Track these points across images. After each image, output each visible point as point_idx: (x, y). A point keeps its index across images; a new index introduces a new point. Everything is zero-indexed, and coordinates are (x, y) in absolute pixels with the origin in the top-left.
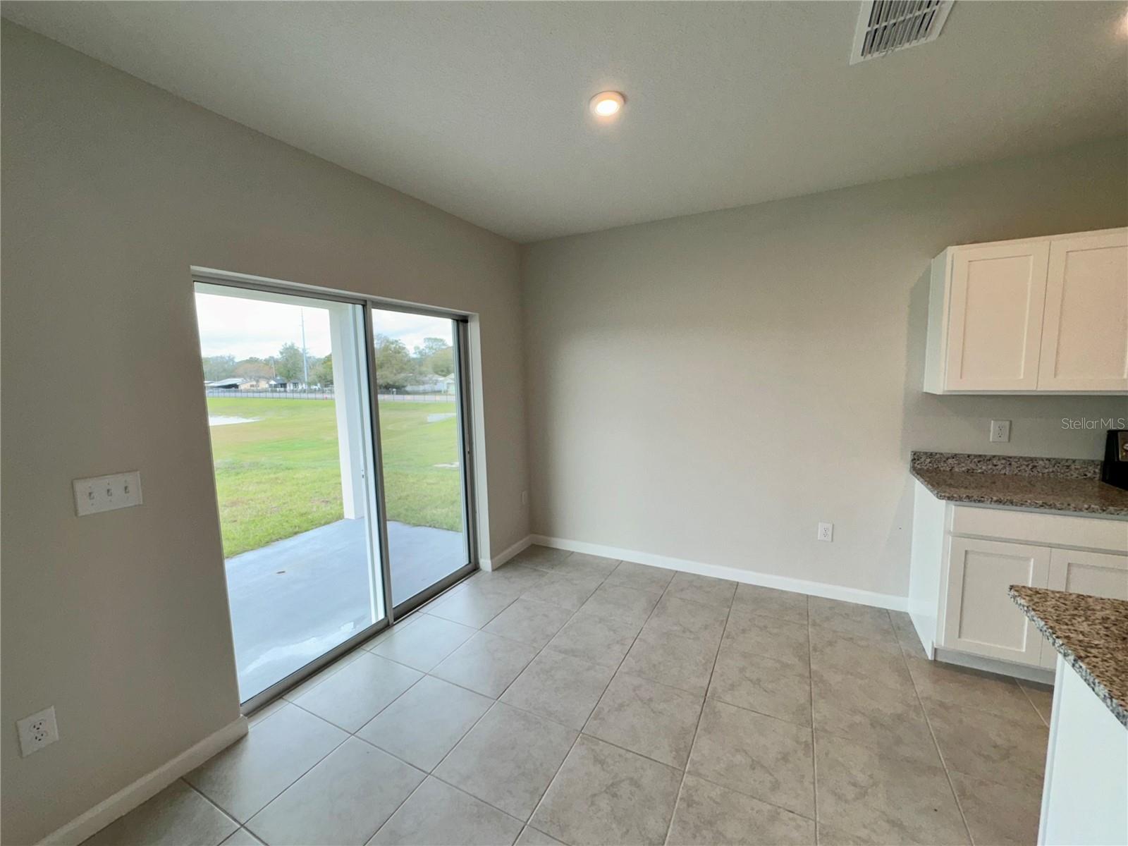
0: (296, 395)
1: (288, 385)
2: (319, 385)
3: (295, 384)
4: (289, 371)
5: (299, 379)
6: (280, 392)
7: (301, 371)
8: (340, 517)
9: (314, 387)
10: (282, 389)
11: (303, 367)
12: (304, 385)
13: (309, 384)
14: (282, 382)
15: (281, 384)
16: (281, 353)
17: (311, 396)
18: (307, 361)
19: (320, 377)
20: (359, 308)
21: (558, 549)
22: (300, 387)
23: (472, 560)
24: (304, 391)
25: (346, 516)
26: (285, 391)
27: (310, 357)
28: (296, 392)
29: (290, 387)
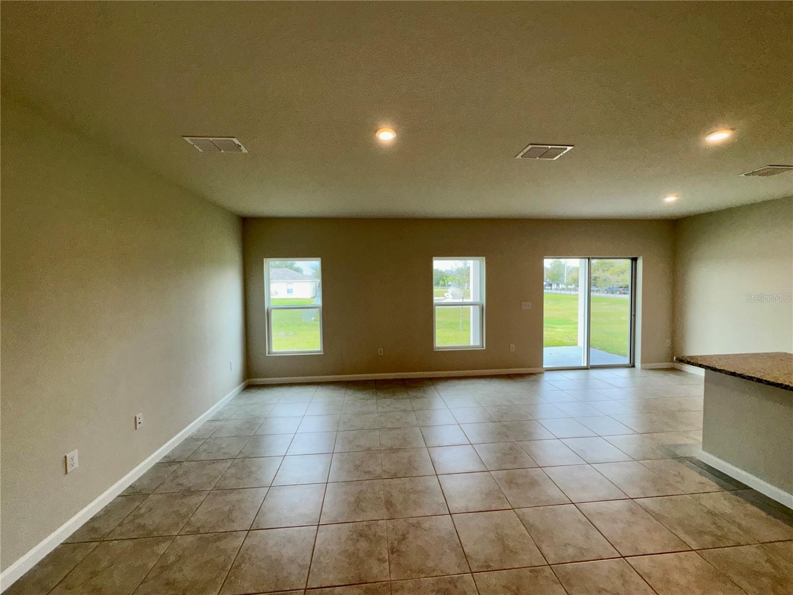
0: (558, 292)
1: (553, 285)
2: (573, 285)
3: (558, 285)
4: (554, 276)
5: (560, 282)
6: (548, 289)
7: (562, 276)
8: (576, 345)
9: (571, 287)
10: (549, 288)
11: (564, 273)
12: (563, 286)
13: (567, 285)
14: (550, 283)
15: (549, 284)
16: (551, 264)
17: (568, 292)
18: (567, 269)
19: (575, 280)
20: (587, 260)
21: (686, 372)
22: (561, 286)
23: (632, 362)
24: (563, 289)
25: (578, 345)
26: (551, 289)
27: (569, 267)
28: (558, 290)
29: (554, 286)
